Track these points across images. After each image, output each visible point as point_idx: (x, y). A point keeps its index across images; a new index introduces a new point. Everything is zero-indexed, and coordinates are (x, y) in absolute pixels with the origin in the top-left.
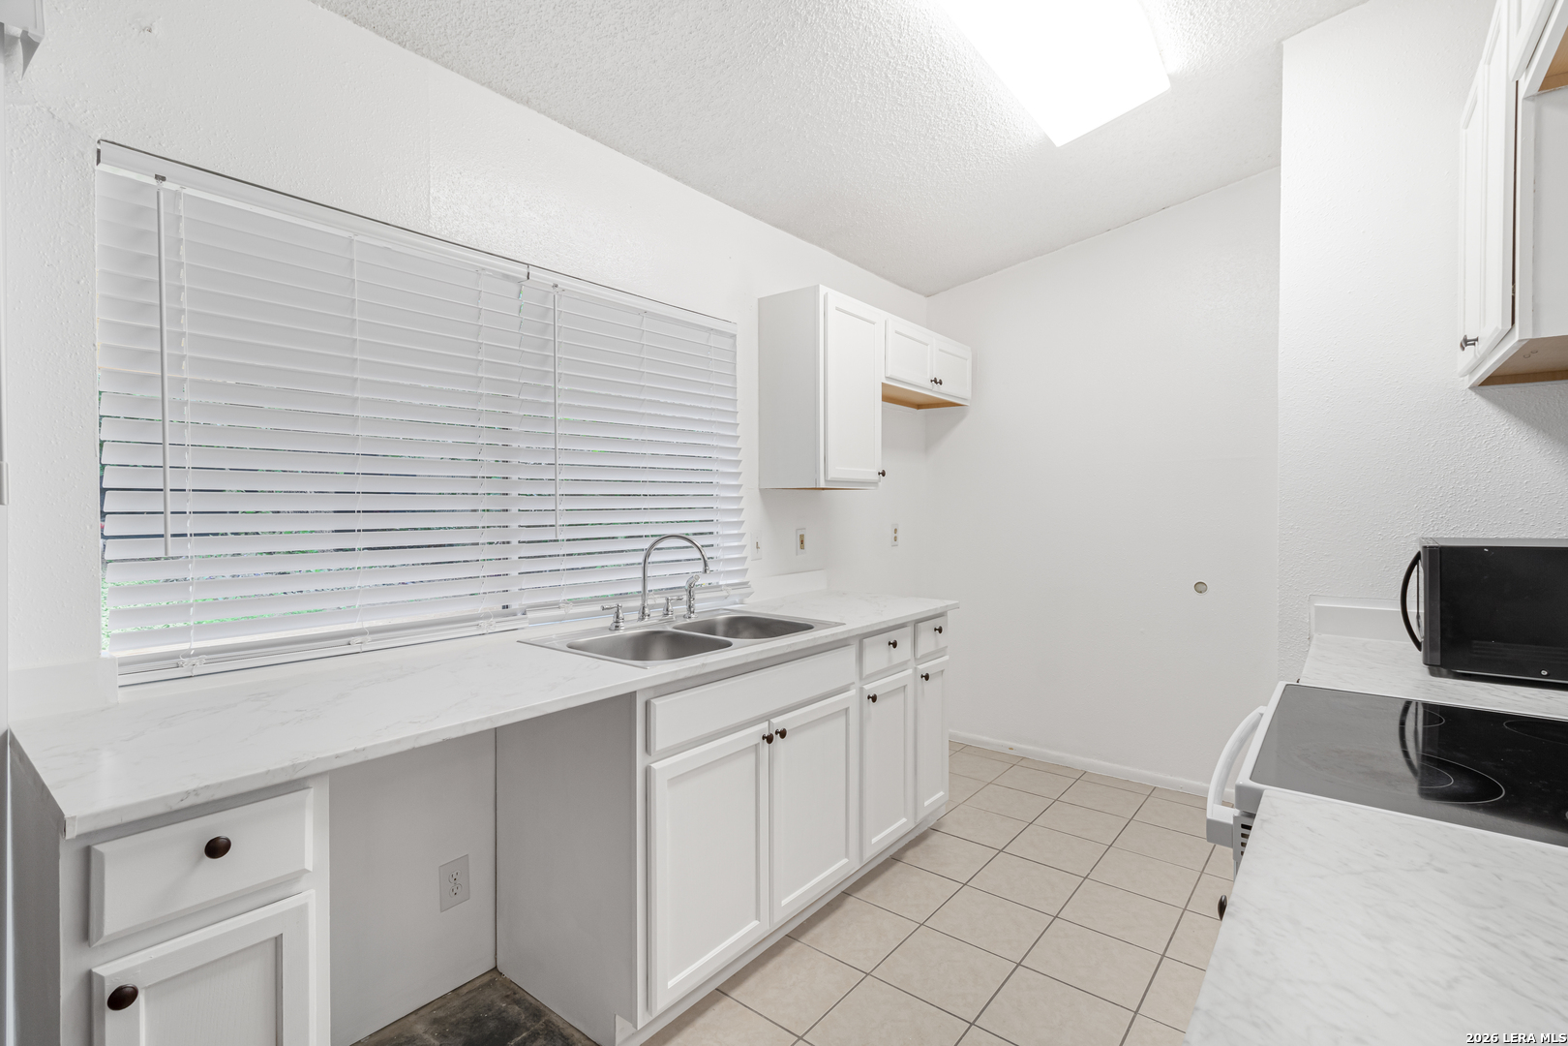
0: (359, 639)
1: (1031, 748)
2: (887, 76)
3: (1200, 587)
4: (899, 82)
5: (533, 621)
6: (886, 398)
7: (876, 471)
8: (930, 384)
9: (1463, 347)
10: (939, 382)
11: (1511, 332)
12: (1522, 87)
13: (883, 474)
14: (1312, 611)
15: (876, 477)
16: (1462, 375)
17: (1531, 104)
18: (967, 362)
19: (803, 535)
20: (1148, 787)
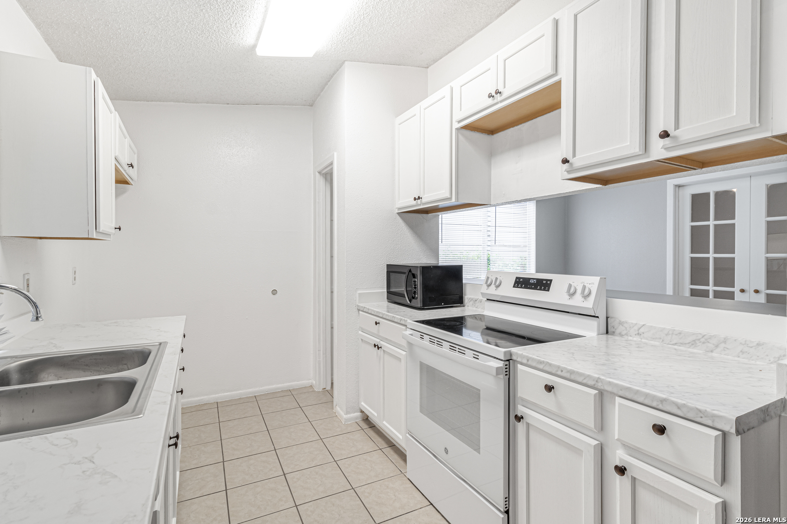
7: (114, 226)
8: (126, 167)
9: (415, 199)
10: (131, 166)
11: (450, 199)
12: (456, 125)
13: (120, 229)
14: (357, 296)
15: (113, 231)
16: (396, 208)
17: (457, 131)
18: (136, 156)
19: (28, 280)
20: (252, 397)
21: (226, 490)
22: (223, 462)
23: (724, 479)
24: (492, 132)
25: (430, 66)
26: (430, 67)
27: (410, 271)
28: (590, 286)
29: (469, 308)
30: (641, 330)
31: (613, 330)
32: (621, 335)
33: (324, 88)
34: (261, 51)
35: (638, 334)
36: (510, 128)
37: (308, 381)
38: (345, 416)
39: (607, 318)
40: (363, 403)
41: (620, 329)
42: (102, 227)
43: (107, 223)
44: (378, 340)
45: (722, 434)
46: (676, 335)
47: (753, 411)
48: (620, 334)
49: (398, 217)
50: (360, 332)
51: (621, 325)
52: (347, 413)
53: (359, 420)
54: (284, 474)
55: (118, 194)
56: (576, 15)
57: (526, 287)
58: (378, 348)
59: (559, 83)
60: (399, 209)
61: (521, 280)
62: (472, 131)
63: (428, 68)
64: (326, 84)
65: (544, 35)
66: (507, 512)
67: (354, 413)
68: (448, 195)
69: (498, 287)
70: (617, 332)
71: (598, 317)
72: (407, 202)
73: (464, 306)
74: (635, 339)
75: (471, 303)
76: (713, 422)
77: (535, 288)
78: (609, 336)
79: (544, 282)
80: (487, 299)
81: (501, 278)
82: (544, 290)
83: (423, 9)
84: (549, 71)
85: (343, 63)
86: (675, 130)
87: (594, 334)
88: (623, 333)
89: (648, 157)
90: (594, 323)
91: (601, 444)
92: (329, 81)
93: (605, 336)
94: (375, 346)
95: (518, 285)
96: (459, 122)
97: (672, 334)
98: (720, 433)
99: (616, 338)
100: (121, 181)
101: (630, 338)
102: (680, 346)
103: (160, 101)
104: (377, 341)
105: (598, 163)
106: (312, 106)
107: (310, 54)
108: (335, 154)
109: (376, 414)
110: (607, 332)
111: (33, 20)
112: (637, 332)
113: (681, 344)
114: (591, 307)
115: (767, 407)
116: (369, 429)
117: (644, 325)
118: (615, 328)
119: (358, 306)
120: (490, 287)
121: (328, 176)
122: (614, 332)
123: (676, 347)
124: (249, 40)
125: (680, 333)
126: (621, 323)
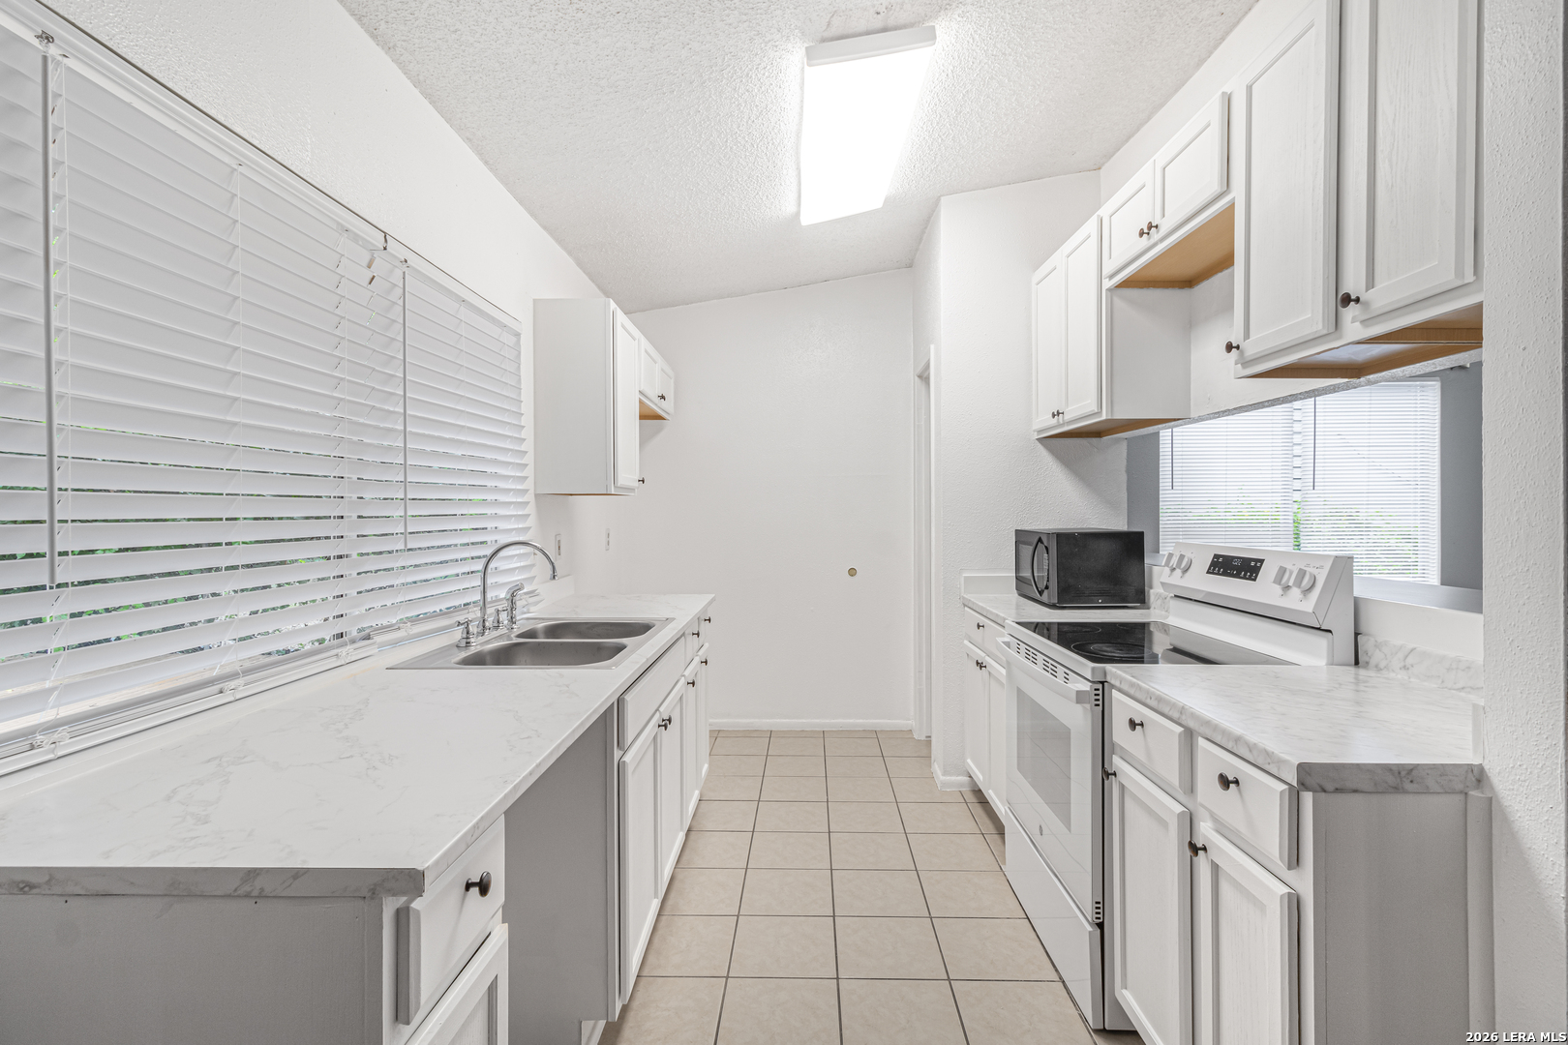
0: (233, 684)
1: (725, 720)
2: (727, 141)
3: (852, 572)
4: (731, 148)
5: (382, 645)
6: (642, 417)
7: (637, 478)
8: (657, 400)
9: (1054, 416)
10: (663, 397)
11: (1100, 413)
12: (1108, 284)
13: (643, 481)
14: (963, 579)
15: (636, 484)
16: (1034, 431)
17: (1109, 293)
18: (672, 381)
19: (559, 541)
20: (819, 732)
21: (753, 832)
22: (759, 801)
23: (1295, 860)
24: (1189, 283)
25: (1103, 164)
26: (1103, 168)
27: (1040, 540)
28: (1315, 571)
29: (1157, 611)
30: (1410, 660)
31: (1367, 659)
32: (1378, 668)
33: (921, 239)
34: (806, 220)
35: (1405, 667)
36: (1216, 273)
37: (905, 722)
38: (942, 778)
39: (1357, 634)
40: (969, 761)
41: (1376, 657)
42: (621, 482)
43: (627, 476)
44: (983, 655)
45: (1290, 789)
46: (1463, 670)
47: (1358, 765)
48: (1376, 666)
49: (1040, 446)
50: (966, 642)
51: (1378, 650)
52: (945, 773)
53: (966, 790)
54: (829, 832)
55: (644, 441)
56: (1251, 86)
57: (1224, 574)
58: (981, 667)
59: (1231, 207)
60: (1040, 431)
61: (1221, 560)
62: (1142, 287)
63: (1100, 169)
64: (923, 232)
65: (1209, 125)
66: (1101, 926)
67: (958, 775)
68: (1094, 408)
69: (1185, 571)
70: (1373, 662)
71: (1330, 631)
72: (1044, 422)
73: (1149, 608)
74: (1399, 676)
75: (1159, 602)
76: (1279, 769)
77: (1237, 576)
78: (1362, 672)
79: (1253, 564)
80: (1176, 596)
81: (1192, 556)
82: (1250, 579)
83: (1037, 102)
84: (1215, 187)
85: (938, 199)
86: (1367, 291)
87: (1322, 662)
88: (1382, 665)
89: (1340, 337)
90: (1321, 642)
91: (1191, 814)
92: (926, 228)
93: (1352, 669)
94: (978, 663)
95: (1214, 569)
96: (1111, 277)
97: (1457, 669)
98: (1286, 787)
99: (1372, 673)
100: (648, 416)
101: (1392, 675)
102: (1469, 692)
103: (701, 301)
104: (981, 656)
105: (1294, 343)
106: (910, 266)
107: (877, 203)
108: (932, 347)
109: (981, 777)
110: (1357, 663)
111: (565, 249)
112: (1402, 664)
113: (1472, 688)
114: (1311, 611)
115: (1412, 767)
116: (977, 805)
117: (1412, 650)
118: (1369, 654)
119: (964, 598)
120: (1175, 572)
121: (924, 377)
122: (1367, 663)
123: (1462, 694)
124: (789, 208)
125: (1469, 668)
126: (1377, 646)
